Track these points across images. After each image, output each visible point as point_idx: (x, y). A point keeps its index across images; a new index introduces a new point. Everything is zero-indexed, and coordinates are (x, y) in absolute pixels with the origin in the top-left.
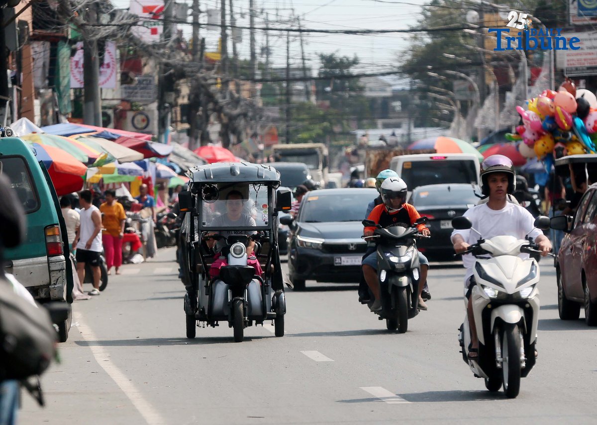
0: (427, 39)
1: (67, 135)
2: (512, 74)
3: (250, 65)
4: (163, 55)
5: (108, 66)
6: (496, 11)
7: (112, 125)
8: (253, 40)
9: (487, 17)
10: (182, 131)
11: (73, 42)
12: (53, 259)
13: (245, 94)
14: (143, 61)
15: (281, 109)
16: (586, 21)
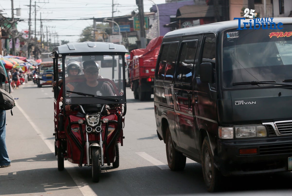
0: (84, 37)
1: (9, 58)
3: (47, 43)
4: (29, 41)
5: (17, 43)
6: (97, 31)
7: (18, 55)
8: (47, 38)
9: (96, 32)
10: (32, 57)
11: (10, 39)
12: (6, 84)
13: (46, 49)
14: (25, 42)
16: (116, 33)
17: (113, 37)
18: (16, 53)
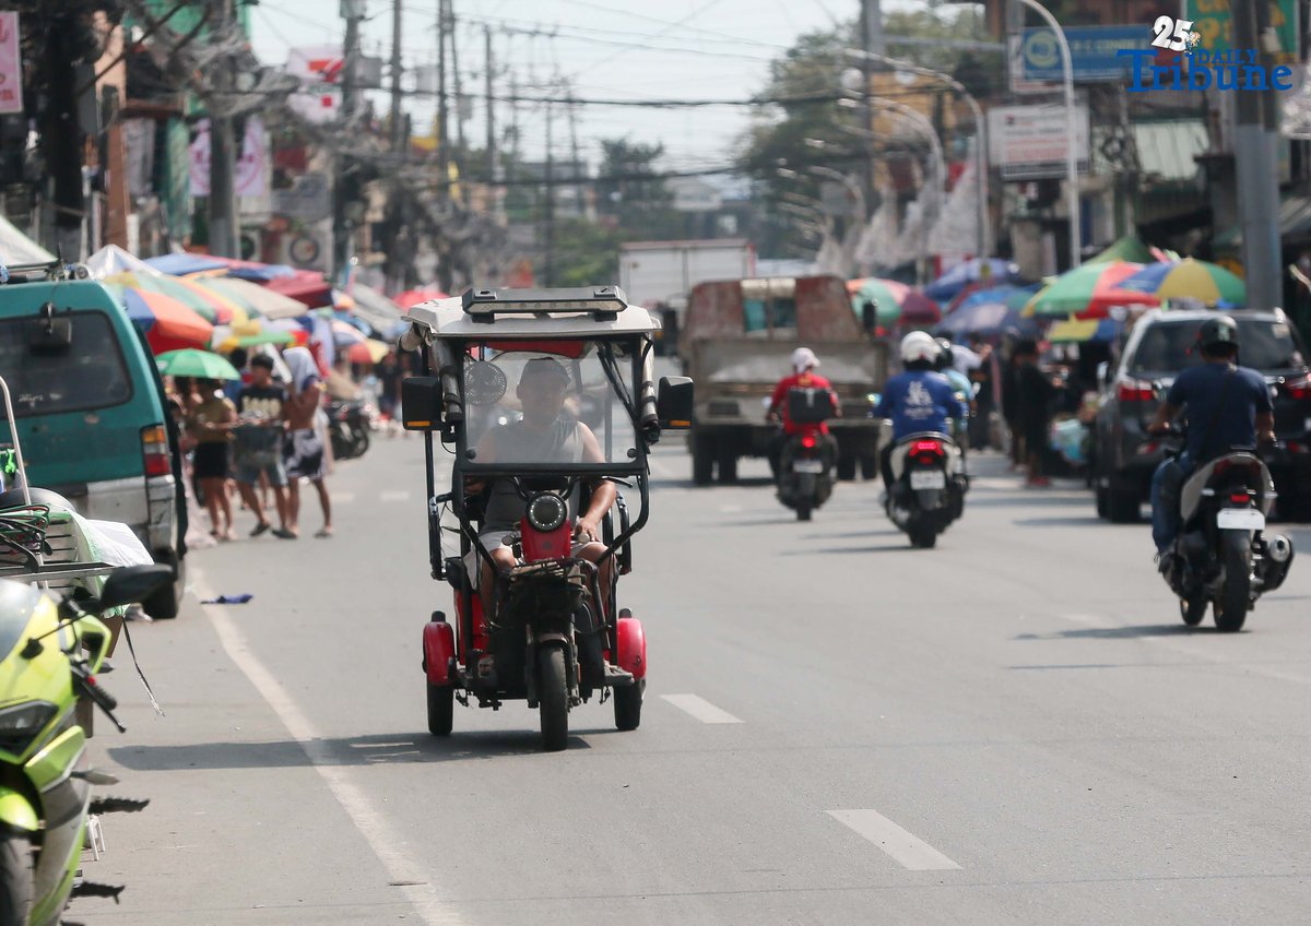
0: (780, 116)
1: (181, 274)
2: (917, 172)
3: (486, 156)
4: (341, 141)
5: (251, 159)
6: (890, 69)
8: (491, 117)
9: (876, 79)
10: (373, 266)
12: (154, 481)
13: (477, 206)
14: (309, 150)
15: (538, 229)
16: (1038, 87)
17: (1011, 121)
18: (237, 233)
